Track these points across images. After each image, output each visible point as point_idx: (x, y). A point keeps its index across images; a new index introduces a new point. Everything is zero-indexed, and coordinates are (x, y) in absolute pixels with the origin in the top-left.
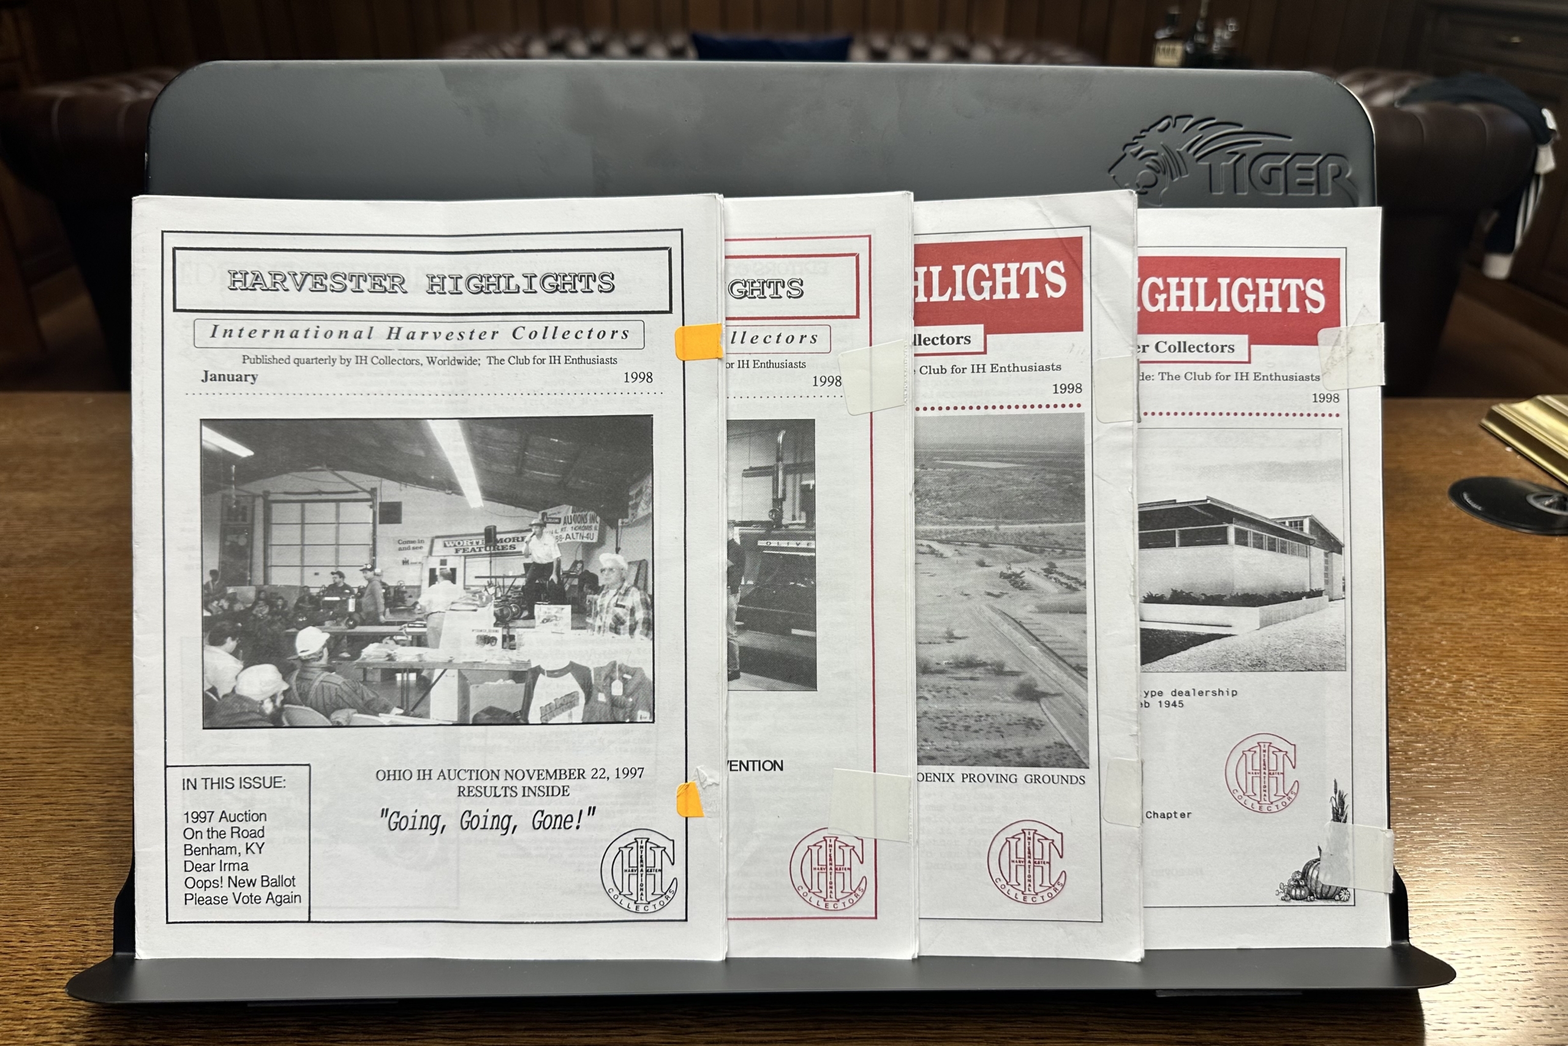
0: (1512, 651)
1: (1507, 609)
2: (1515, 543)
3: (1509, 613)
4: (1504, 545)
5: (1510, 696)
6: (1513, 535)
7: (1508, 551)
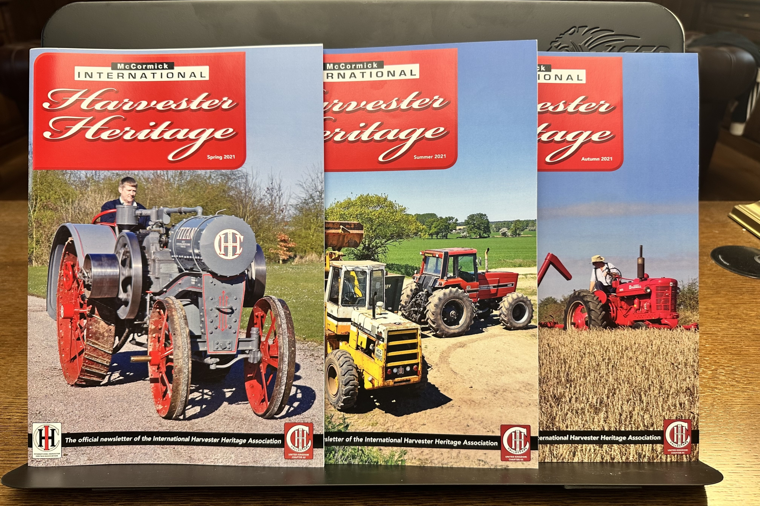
0: (747, 351)
1: (744, 325)
2: (748, 285)
3: (744, 327)
4: (742, 286)
5: (745, 379)
6: (746, 280)
7: (744, 290)
